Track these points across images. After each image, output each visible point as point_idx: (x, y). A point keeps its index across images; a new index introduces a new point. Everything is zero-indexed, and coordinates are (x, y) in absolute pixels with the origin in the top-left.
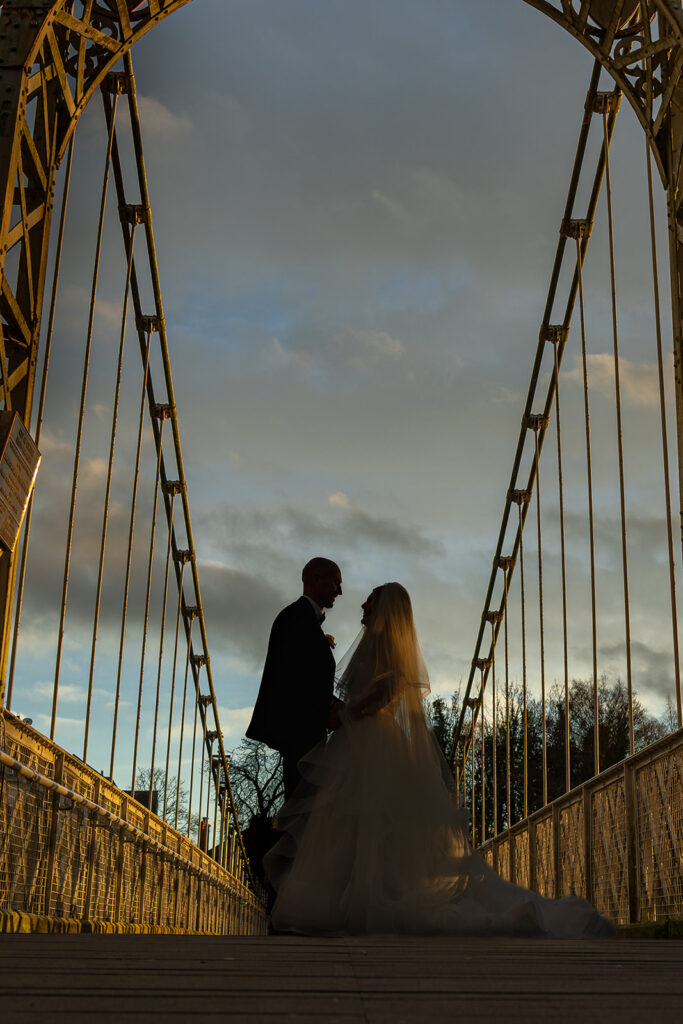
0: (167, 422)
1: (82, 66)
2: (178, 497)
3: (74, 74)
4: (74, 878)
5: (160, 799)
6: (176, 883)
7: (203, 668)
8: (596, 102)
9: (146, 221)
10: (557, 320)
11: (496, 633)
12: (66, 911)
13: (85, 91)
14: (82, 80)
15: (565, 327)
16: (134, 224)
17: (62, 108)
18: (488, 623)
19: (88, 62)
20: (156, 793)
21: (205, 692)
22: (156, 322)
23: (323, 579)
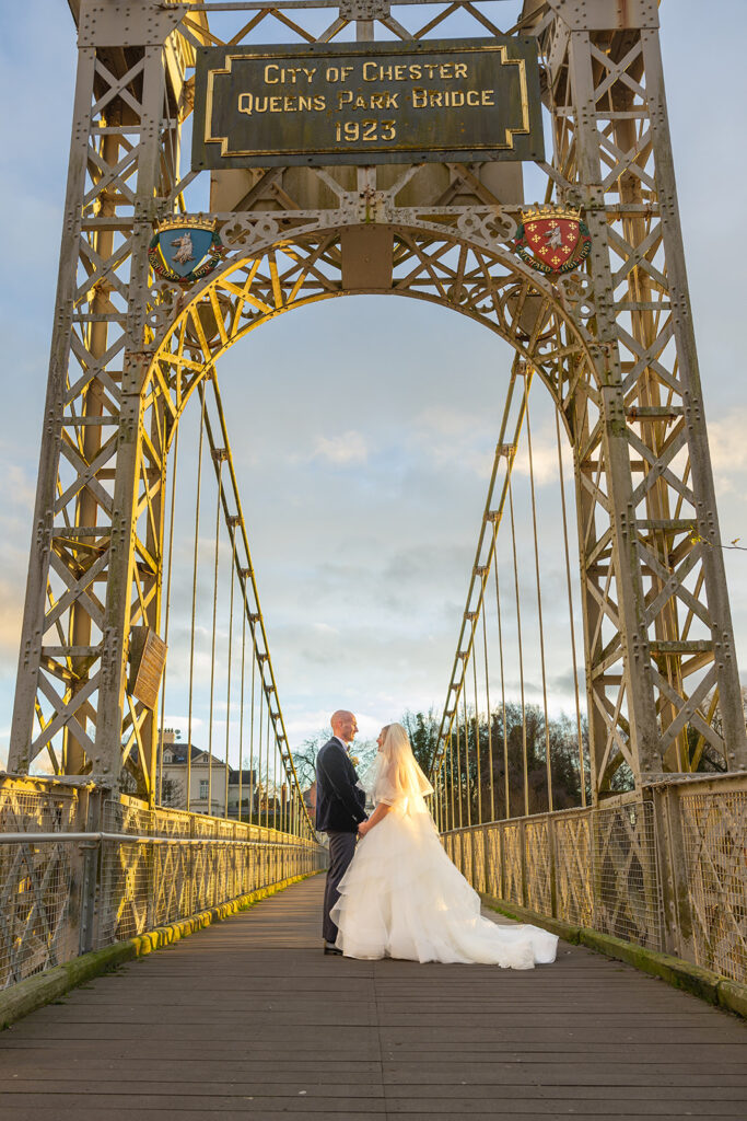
0: (249, 580)
1: (179, 382)
2: (258, 623)
3: (175, 388)
4: (206, 883)
5: (257, 773)
6: (268, 858)
7: (279, 720)
8: (517, 368)
9: (228, 458)
10: (494, 507)
11: (458, 696)
12: (203, 904)
13: (183, 399)
14: (180, 392)
15: (500, 511)
16: (221, 460)
17: (168, 413)
18: (453, 691)
19: (183, 379)
20: (254, 772)
21: (281, 733)
22: (239, 520)
23: (345, 723)
